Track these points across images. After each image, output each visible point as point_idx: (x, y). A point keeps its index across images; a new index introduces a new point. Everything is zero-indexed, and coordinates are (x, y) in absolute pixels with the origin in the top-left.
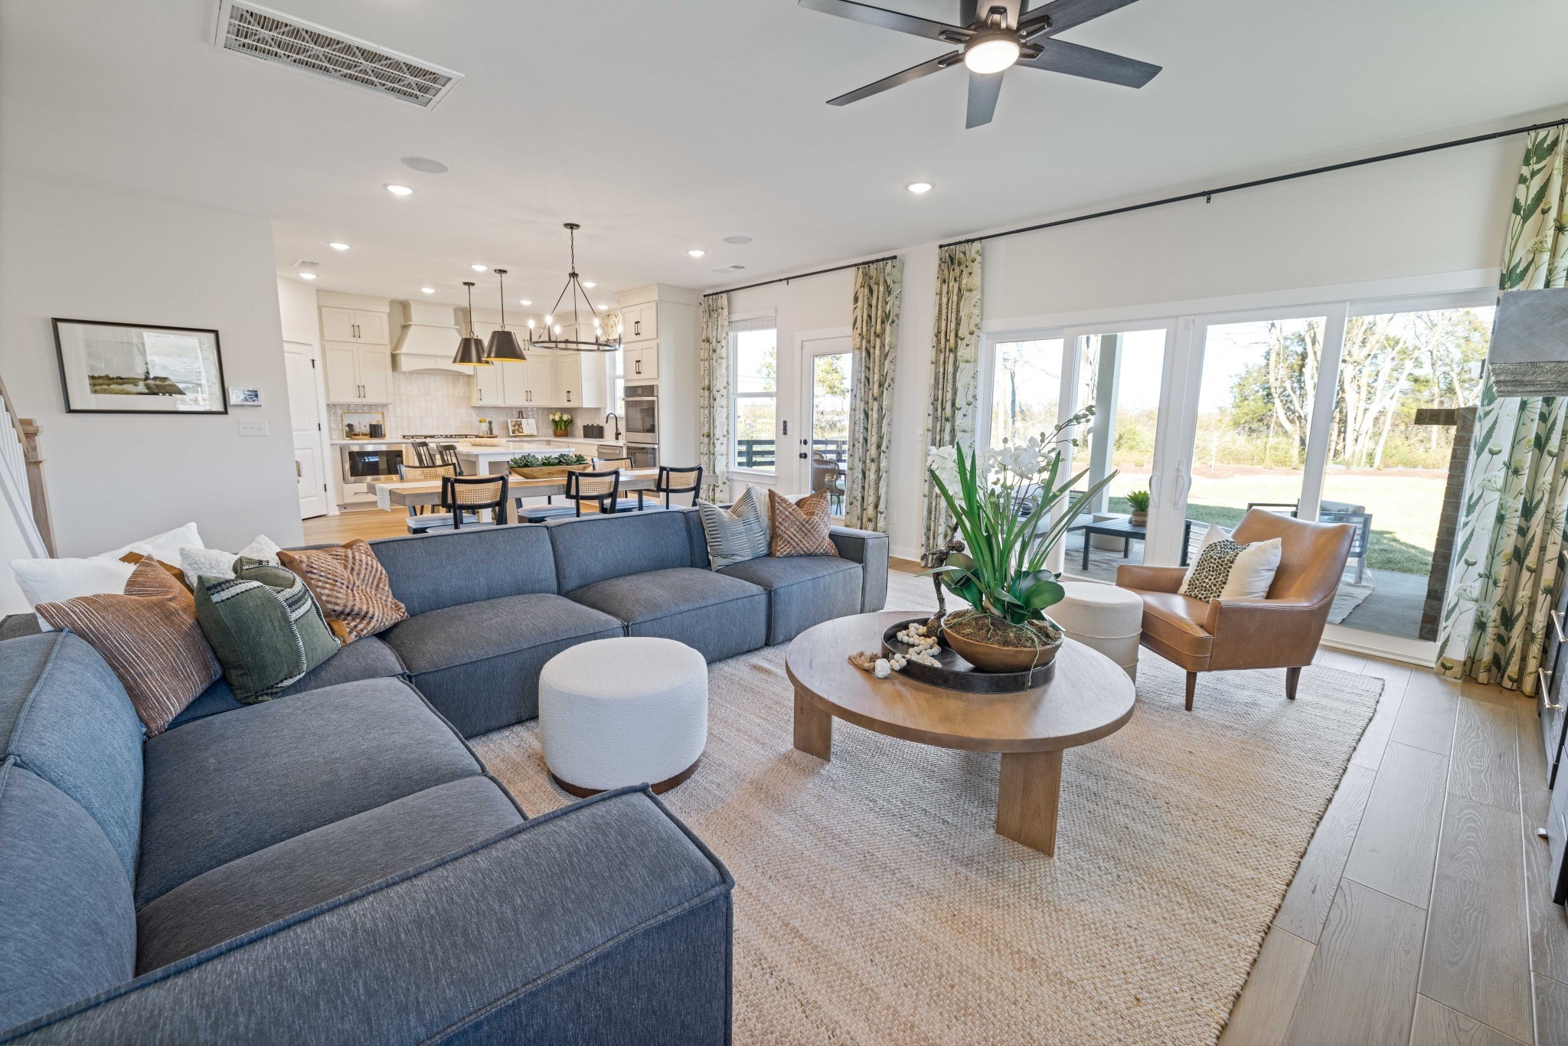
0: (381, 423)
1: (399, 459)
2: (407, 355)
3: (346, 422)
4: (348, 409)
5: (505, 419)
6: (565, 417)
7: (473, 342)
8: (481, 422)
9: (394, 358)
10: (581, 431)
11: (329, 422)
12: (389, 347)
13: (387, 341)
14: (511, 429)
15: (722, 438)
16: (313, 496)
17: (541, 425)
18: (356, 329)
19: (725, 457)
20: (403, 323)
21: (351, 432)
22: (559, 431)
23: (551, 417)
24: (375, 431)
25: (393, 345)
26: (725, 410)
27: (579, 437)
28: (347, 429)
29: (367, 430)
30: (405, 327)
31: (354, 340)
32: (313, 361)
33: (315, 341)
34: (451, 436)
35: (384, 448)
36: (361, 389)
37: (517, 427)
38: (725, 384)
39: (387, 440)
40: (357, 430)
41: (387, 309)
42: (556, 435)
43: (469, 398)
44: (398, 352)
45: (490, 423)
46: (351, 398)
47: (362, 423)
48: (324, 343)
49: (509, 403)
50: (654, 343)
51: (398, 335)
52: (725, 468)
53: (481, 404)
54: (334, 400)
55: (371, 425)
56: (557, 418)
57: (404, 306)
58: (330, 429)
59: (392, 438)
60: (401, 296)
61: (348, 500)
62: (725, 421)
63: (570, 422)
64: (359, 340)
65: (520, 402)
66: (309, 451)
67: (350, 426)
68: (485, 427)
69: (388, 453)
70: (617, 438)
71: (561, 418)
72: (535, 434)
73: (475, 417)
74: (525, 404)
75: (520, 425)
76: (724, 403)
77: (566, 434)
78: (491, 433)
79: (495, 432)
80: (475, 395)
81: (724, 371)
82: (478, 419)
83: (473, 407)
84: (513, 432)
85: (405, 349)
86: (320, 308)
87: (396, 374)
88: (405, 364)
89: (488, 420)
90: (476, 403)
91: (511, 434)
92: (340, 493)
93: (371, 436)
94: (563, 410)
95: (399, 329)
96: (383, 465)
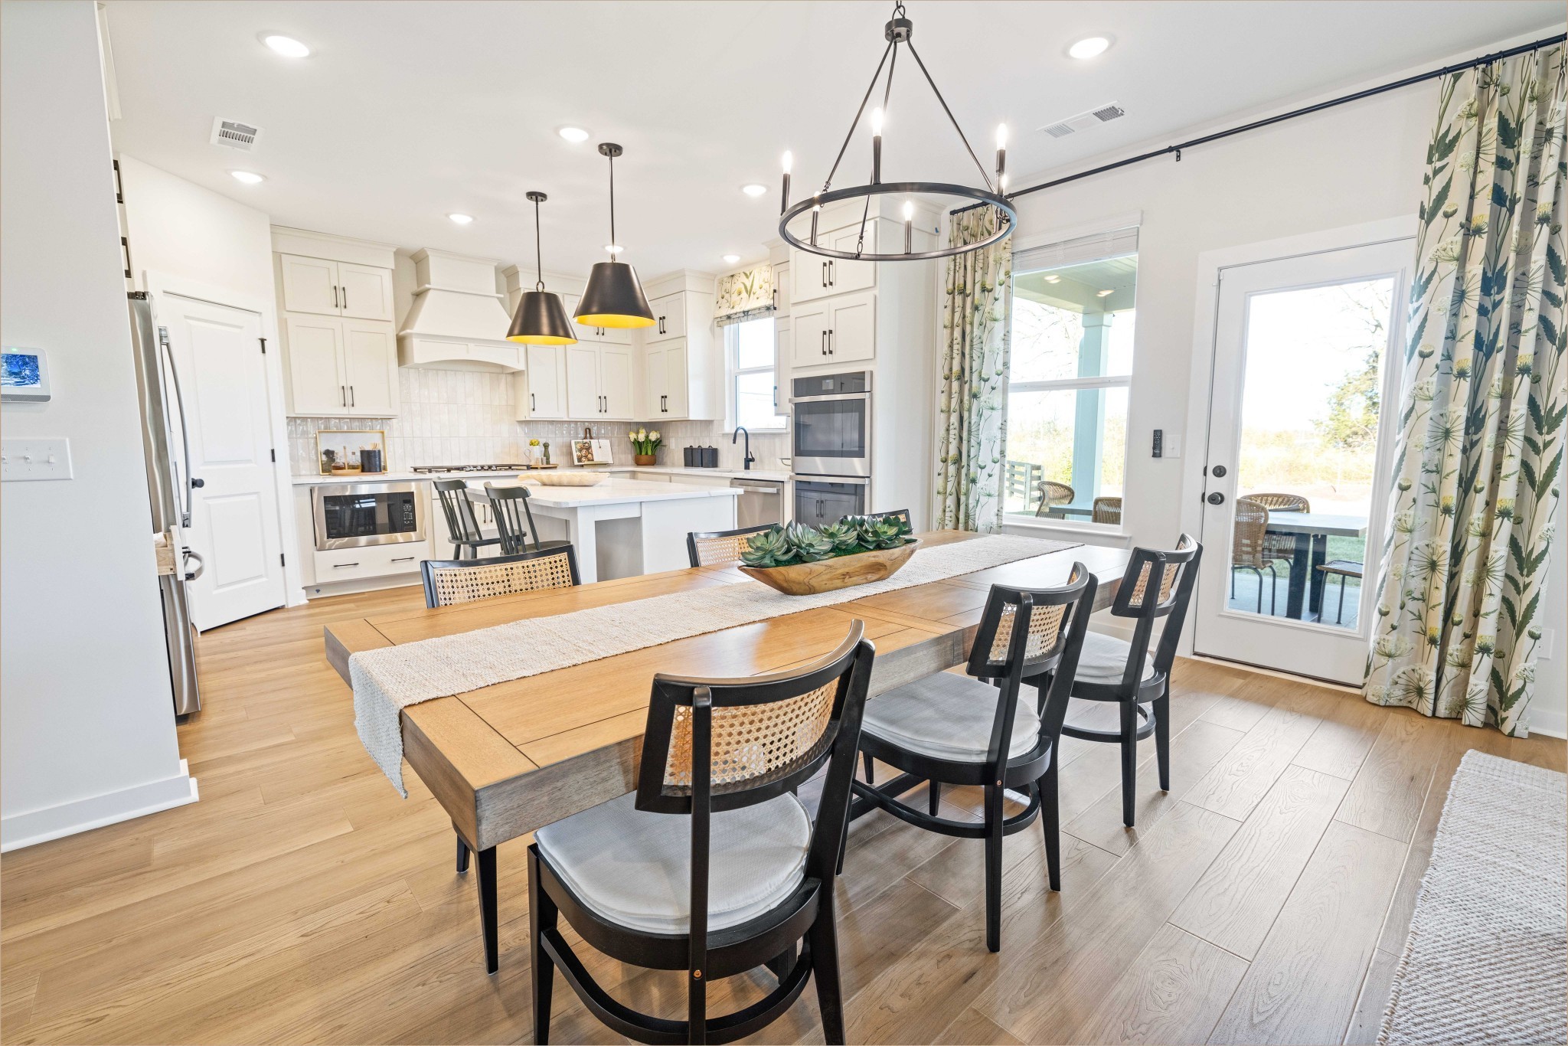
0: (380, 447)
1: (408, 506)
2: (420, 335)
3: (322, 448)
4: (326, 425)
5: (566, 440)
6: (653, 436)
7: (543, 298)
8: (532, 444)
9: (401, 341)
10: (680, 457)
11: (293, 447)
12: (393, 325)
13: (390, 314)
14: (575, 454)
15: (990, 465)
16: (260, 576)
17: (616, 448)
18: (340, 293)
19: (994, 500)
20: (415, 289)
21: (330, 463)
22: (644, 458)
23: (633, 436)
24: (370, 462)
25: (402, 320)
26: (997, 414)
27: (679, 466)
28: (324, 458)
29: (357, 460)
30: (419, 295)
31: (337, 311)
32: (263, 341)
33: (267, 304)
34: (490, 467)
35: (384, 489)
36: (347, 394)
37: (584, 452)
38: (1000, 367)
39: (390, 475)
40: (340, 460)
41: (391, 264)
42: (638, 463)
43: (515, 408)
44: (408, 331)
45: (546, 446)
46: (332, 408)
47: (348, 450)
48: (286, 315)
49: (575, 415)
50: (867, 298)
51: (408, 309)
52: (994, 520)
53: (534, 416)
54: (300, 410)
55: (362, 452)
56: (642, 437)
57: (417, 261)
58: (293, 458)
59: (396, 475)
60: (414, 243)
61: (321, 579)
62: (998, 434)
63: (658, 444)
64: (345, 312)
65: (592, 414)
66: (254, 497)
67: (329, 454)
68: (538, 451)
69: (390, 496)
70: (747, 467)
71: (647, 437)
72: (611, 461)
73: (522, 435)
74: (595, 416)
75: (589, 448)
76: (997, 401)
77: (653, 462)
78: (548, 463)
79: (553, 460)
80: (525, 403)
81: (998, 343)
82: (528, 442)
83: (520, 422)
84: (579, 460)
85: (419, 326)
86: (278, 256)
87: (403, 370)
88: (420, 352)
89: (543, 441)
90: (525, 414)
91: (576, 463)
92: (311, 566)
93: (363, 471)
94: (650, 426)
95: (410, 298)
96: (382, 517)
